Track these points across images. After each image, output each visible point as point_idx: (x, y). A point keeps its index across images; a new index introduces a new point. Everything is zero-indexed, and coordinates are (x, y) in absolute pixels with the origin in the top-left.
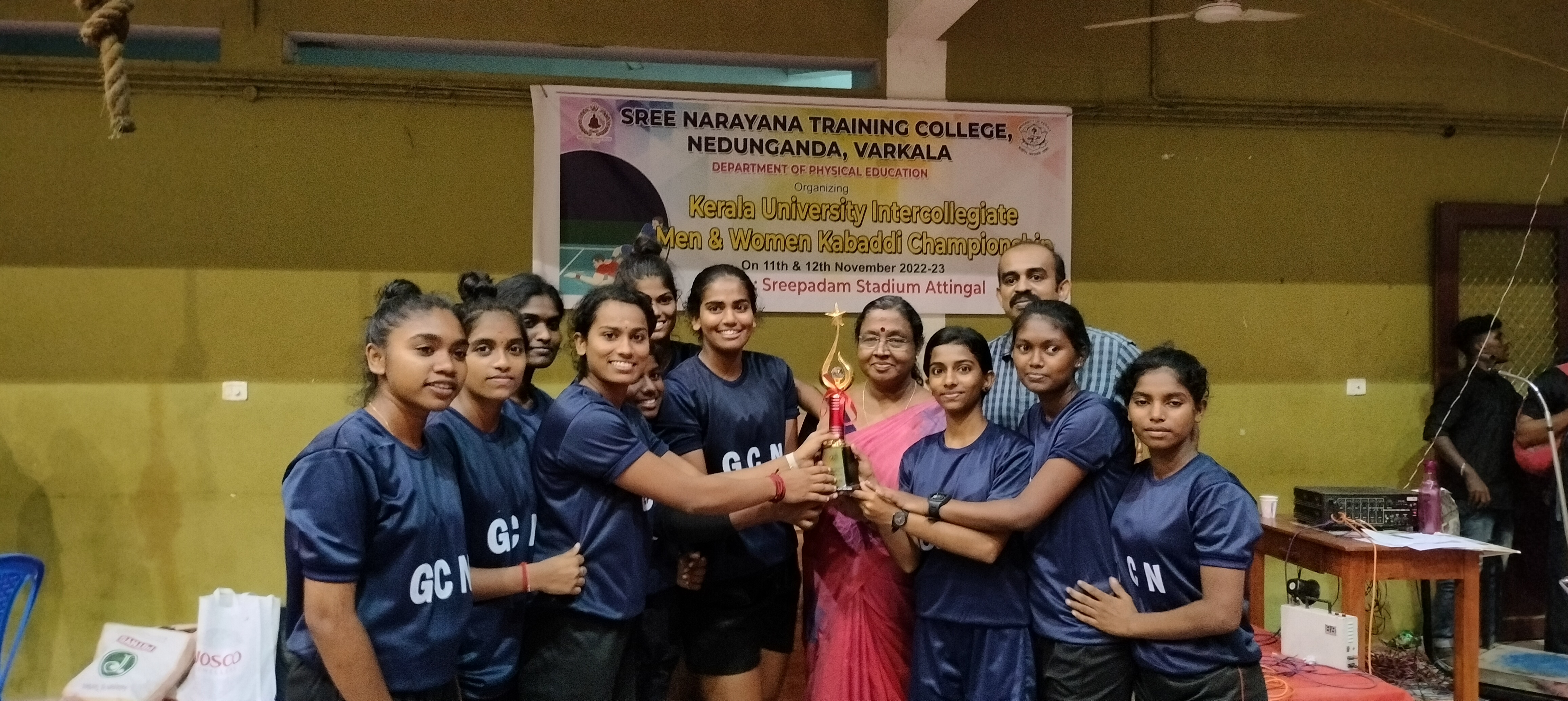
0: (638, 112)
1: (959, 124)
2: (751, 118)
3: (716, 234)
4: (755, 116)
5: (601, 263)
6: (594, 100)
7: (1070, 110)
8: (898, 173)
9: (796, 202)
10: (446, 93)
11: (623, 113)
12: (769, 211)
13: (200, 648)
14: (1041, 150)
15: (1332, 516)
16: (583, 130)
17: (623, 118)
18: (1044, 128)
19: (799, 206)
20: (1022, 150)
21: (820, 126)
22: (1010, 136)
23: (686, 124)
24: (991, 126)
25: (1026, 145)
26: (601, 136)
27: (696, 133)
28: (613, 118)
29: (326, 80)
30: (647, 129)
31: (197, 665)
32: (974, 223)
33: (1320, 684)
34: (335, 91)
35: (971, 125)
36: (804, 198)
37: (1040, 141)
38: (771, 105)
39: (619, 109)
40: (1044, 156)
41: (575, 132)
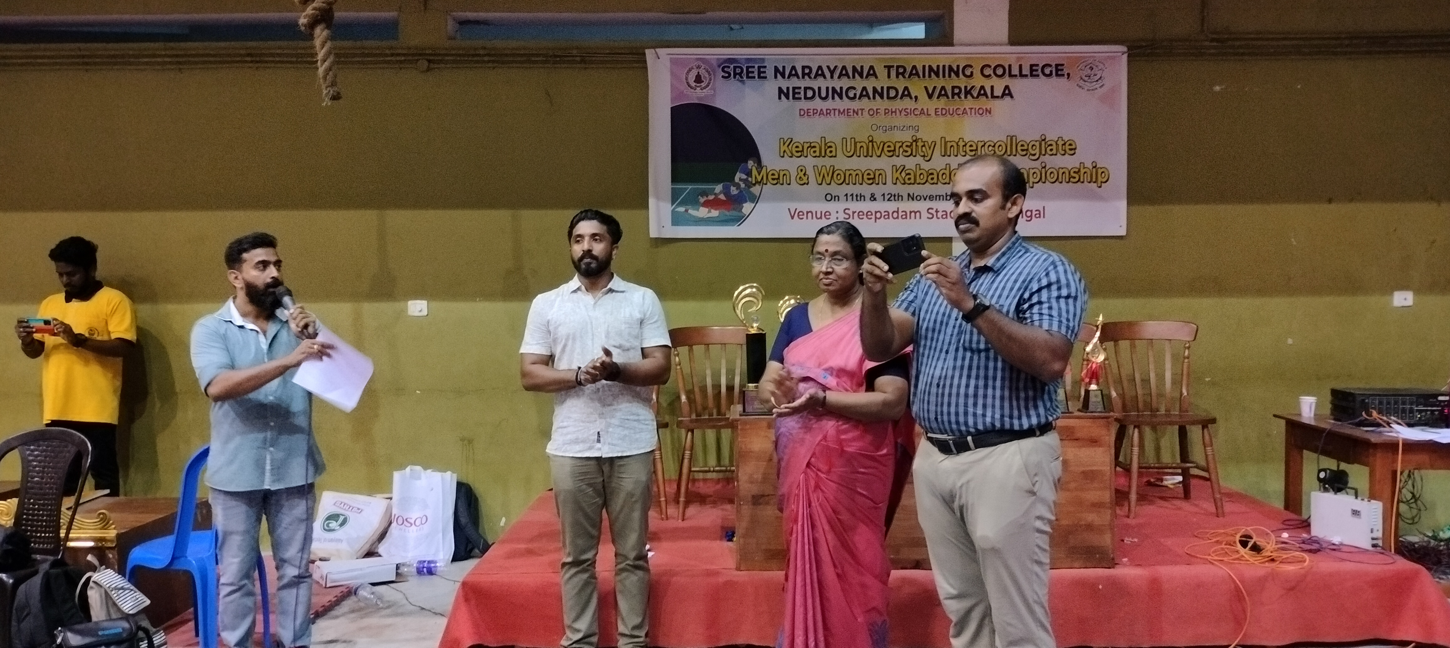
0: (735, 68)
1: (1020, 66)
2: (832, 69)
3: (802, 171)
4: (836, 67)
5: (705, 198)
6: (698, 59)
7: (1125, 49)
8: (965, 112)
9: (872, 141)
10: (578, 59)
11: (723, 70)
12: (849, 150)
13: (395, 511)
14: (1098, 86)
15: (1363, 413)
16: (689, 86)
17: (723, 74)
18: (1101, 66)
19: (874, 144)
20: (1080, 87)
21: (893, 73)
22: (1068, 75)
23: (776, 77)
24: (1050, 66)
25: (1083, 83)
26: (704, 90)
27: (785, 84)
28: (714, 75)
29: (482, 52)
30: (743, 82)
31: (394, 525)
32: (1034, 155)
33: (1343, 560)
34: (489, 62)
35: (1032, 66)
36: (880, 137)
37: (1098, 77)
38: (850, 56)
39: (719, 66)
40: (1101, 91)
41: (684, 87)
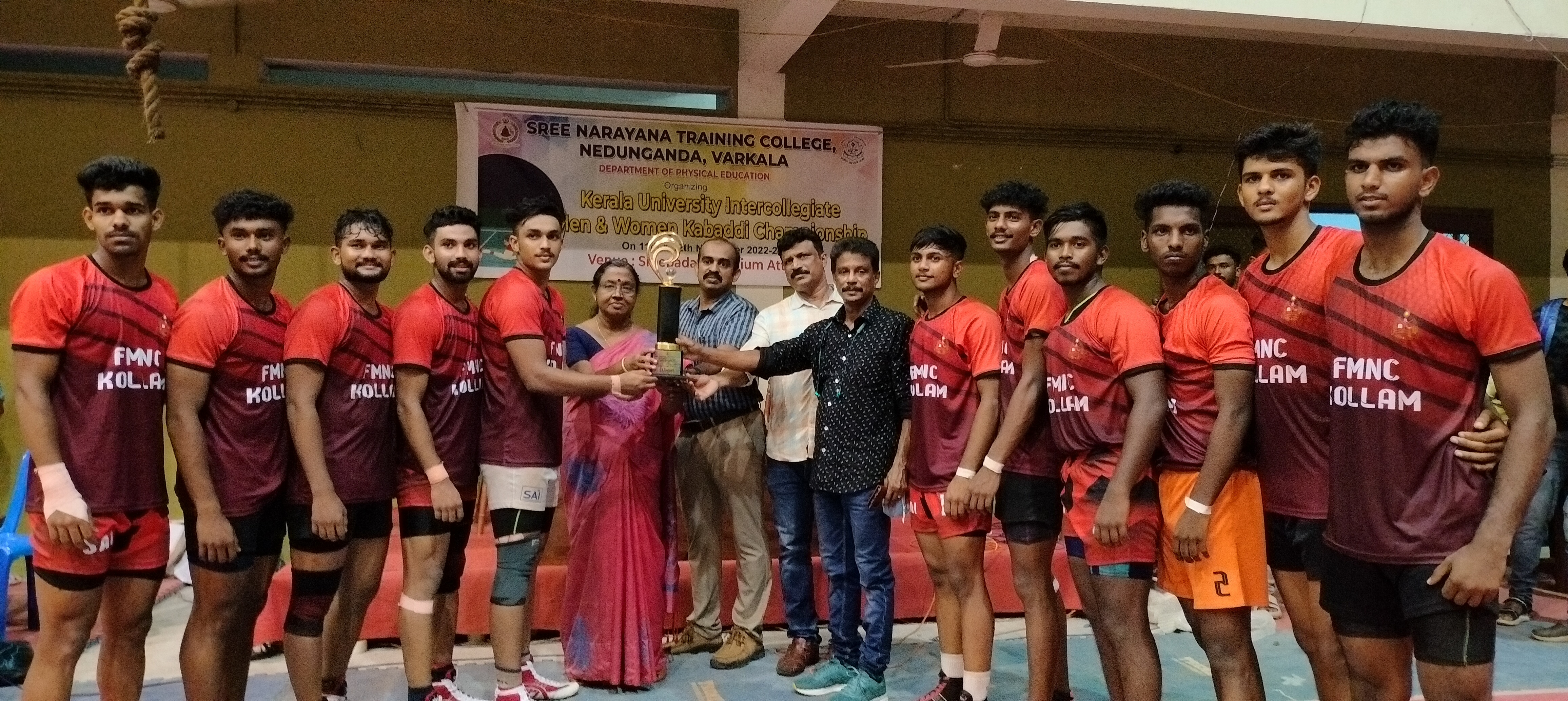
0: (540, 124)
1: (794, 139)
2: (630, 131)
3: (602, 220)
4: (633, 129)
6: (506, 115)
7: (882, 130)
8: (747, 176)
9: (665, 197)
10: (388, 107)
11: (529, 126)
12: (644, 204)
14: (858, 160)
16: (496, 138)
17: (529, 129)
18: (861, 143)
19: (667, 199)
20: (845, 160)
21: (685, 138)
22: (834, 149)
23: (578, 135)
24: (819, 140)
25: (846, 156)
26: (511, 143)
27: (586, 141)
28: (521, 130)
29: (292, 96)
30: (548, 138)
32: (805, 216)
34: (299, 105)
35: (804, 139)
36: (672, 194)
37: (859, 152)
38: (646, 121)
39: (525, 122)
40: (860, 165)
41: (490, 139)
